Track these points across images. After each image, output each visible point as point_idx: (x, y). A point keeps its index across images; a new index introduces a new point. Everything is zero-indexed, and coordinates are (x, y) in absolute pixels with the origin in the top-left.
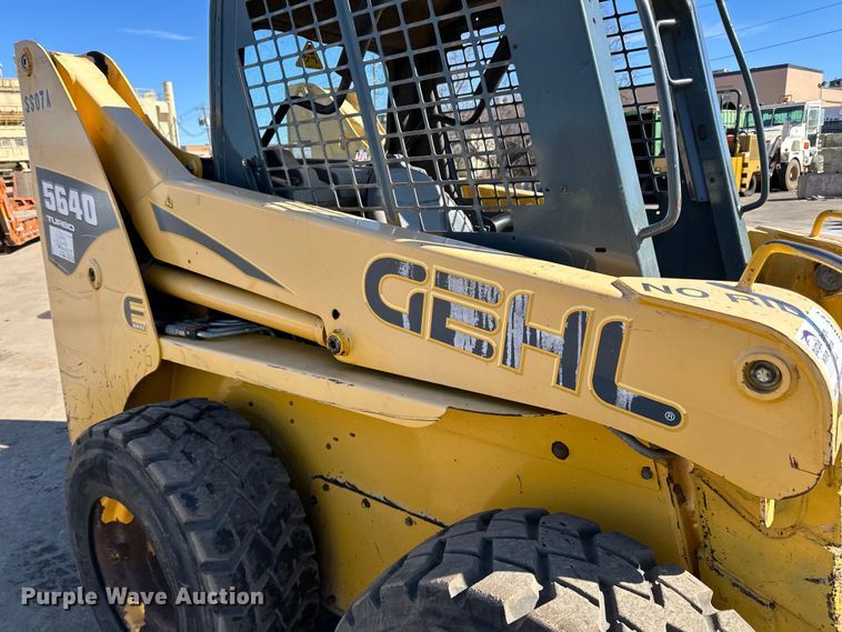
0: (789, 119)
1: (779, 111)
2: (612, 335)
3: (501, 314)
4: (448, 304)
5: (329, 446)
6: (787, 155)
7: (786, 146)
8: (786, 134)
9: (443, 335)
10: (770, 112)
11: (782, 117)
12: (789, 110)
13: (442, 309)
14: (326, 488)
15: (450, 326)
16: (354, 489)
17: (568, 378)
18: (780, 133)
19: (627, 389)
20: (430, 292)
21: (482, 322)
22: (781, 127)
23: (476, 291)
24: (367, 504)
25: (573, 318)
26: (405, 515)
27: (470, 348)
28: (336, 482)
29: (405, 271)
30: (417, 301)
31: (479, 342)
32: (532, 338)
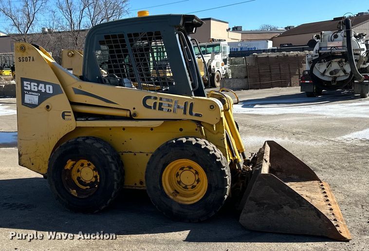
0: (213, 51)
1: (209, 46)
2: (192, 104)
3: (173, 104)
4: (162, 103)
5: (123, 144)
6: (214, 69)
7: (213, 64)
8: (212, 59)
9: (161, 109)
10: (204, 47)
11: (210, 49)
12: (213, 46)
13: (161, 104)
14: (122, 154)
15: (162, 107)
16: (131, 152)
17: (185, 113)
18: (210, 58)
19: (194, 113)
20: (158, 101)
21: (169, 106)
22: (210, 55)
23: (168, 100)
24: (135, 154)
25: (185, 103)
26: (145, 154)
27: (166, 111)
28: (125, 152)
29: (152, 98)
30: (155, 103)
31: (169, 109)
32: (179, 107)
